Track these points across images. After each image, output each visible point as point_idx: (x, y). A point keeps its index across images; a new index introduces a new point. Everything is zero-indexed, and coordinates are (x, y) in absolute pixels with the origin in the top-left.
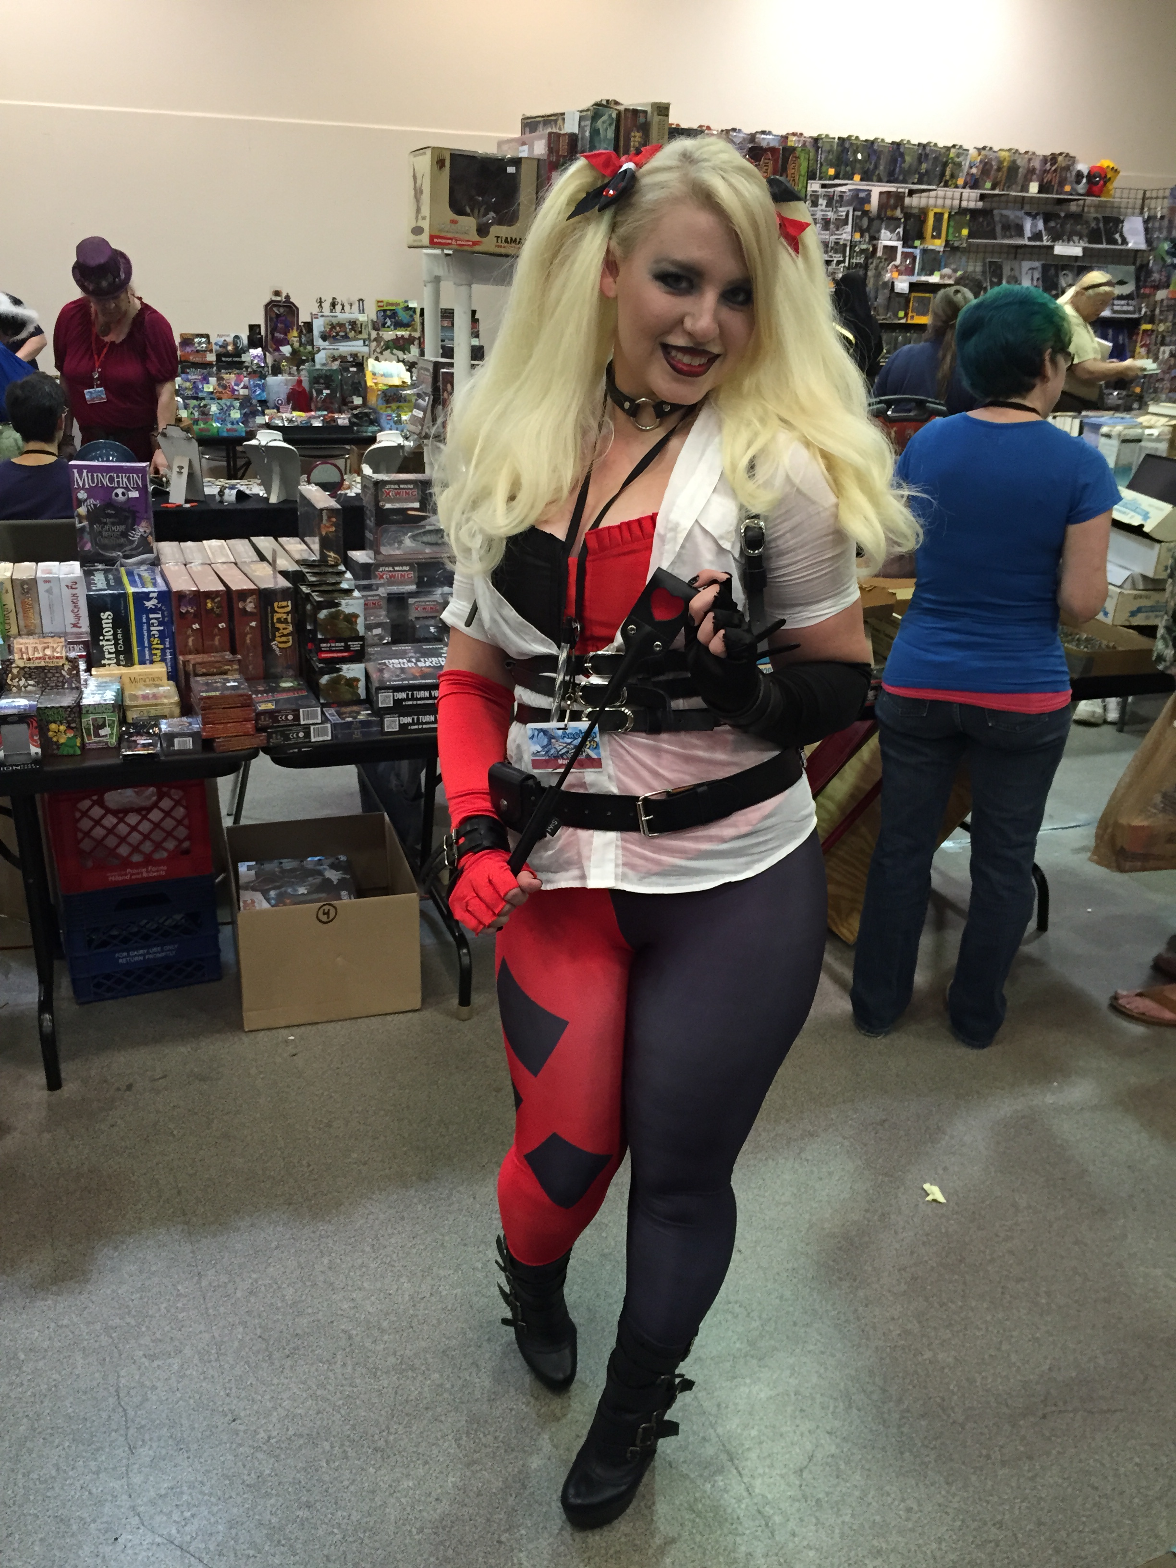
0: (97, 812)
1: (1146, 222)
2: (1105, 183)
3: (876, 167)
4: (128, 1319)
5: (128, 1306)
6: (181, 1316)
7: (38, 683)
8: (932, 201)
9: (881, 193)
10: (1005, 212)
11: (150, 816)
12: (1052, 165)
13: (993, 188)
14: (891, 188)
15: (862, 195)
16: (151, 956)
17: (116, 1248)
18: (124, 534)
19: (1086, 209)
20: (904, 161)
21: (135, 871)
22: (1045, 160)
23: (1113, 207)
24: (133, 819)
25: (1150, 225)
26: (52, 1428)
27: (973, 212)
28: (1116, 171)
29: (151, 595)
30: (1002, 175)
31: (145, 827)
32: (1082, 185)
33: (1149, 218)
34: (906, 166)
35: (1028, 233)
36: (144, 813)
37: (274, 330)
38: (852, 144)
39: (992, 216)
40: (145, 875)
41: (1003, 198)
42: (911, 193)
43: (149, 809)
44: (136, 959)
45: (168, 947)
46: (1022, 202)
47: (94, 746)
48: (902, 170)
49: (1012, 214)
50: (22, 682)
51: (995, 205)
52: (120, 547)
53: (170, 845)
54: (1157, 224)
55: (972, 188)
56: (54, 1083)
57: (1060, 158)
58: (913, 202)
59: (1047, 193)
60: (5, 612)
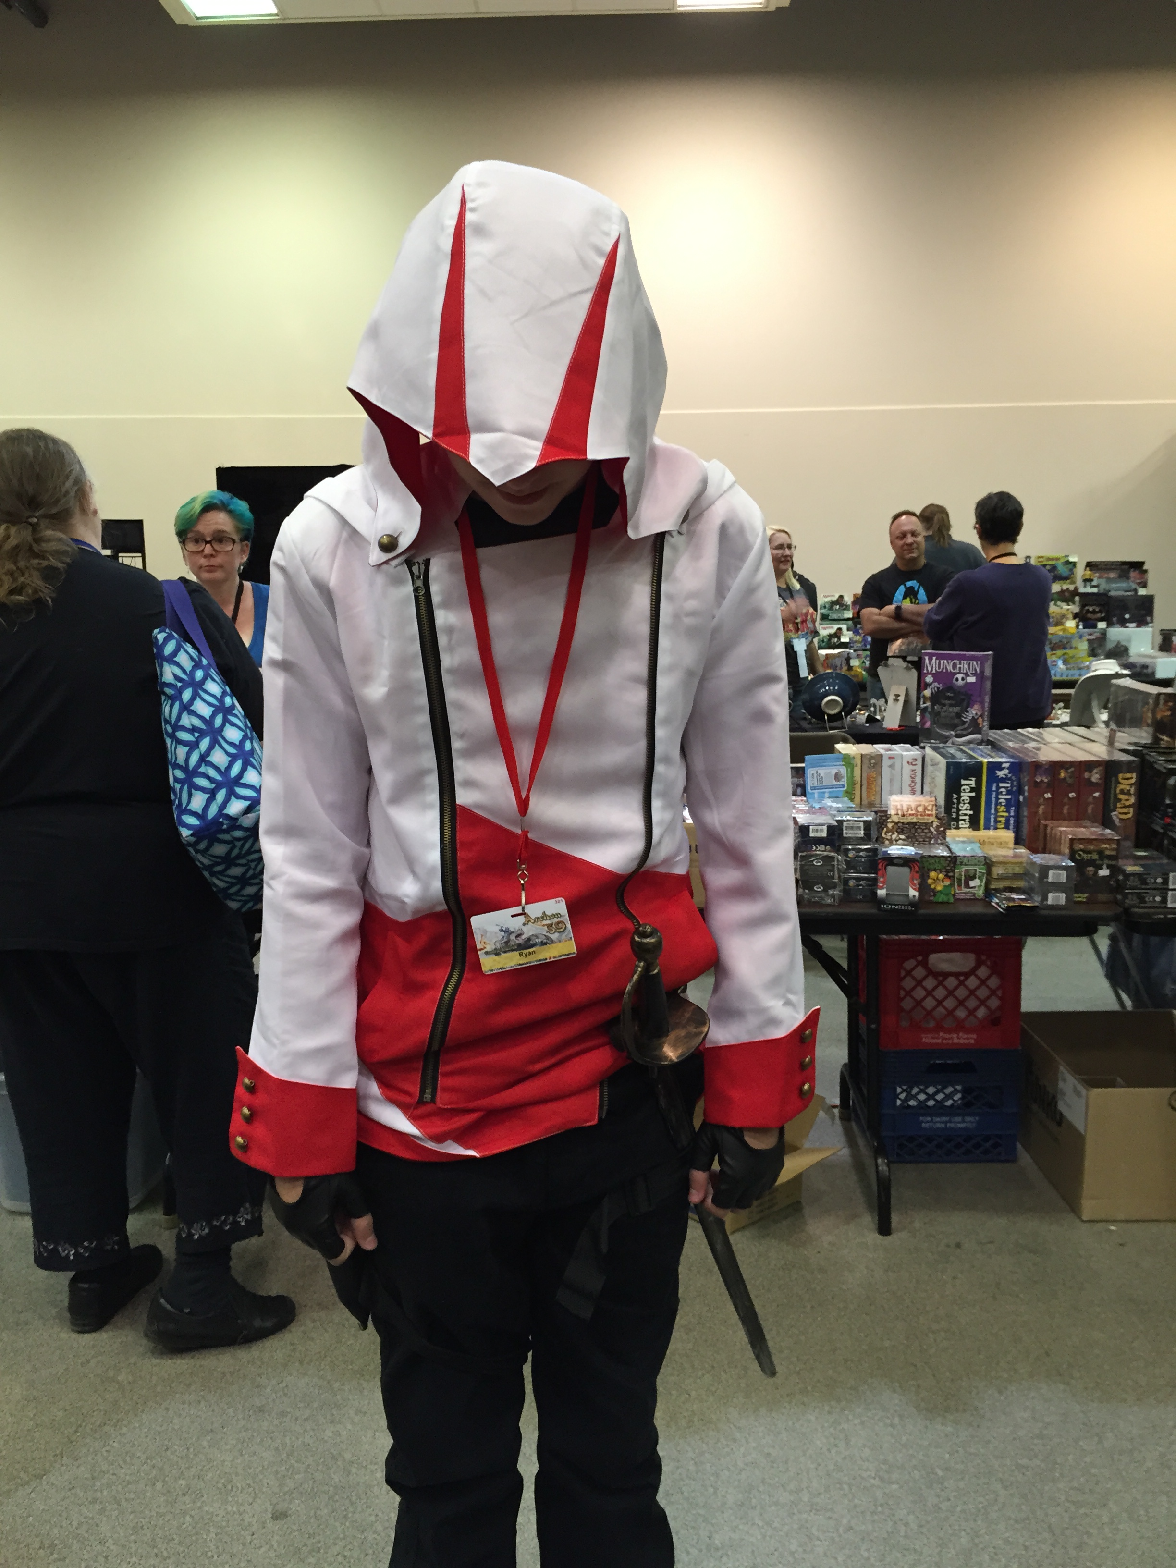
0: (920, 972)
4: (1038, 1463)
5: (1032, 1450)
6: (1093, 1471)
7: (908, 837)
11: (967, 983)
16: (952, 1125)
17: (1000, 1392)
18: (959, 716)
21: (947, 1036)
24: (951, 982)
26: (994, 1547)
29: (1004, 765)
31: (961, 993)
36: (962, 978)
40: (956, 1041)
43: (967, 975)
44: (938, 1125)
45: (968, 1119)
47: (962, 896)
50: (894, 837)
52: (953, 727)
53: (981, 1013)
56: (884, 1229)
60: (852, 782)
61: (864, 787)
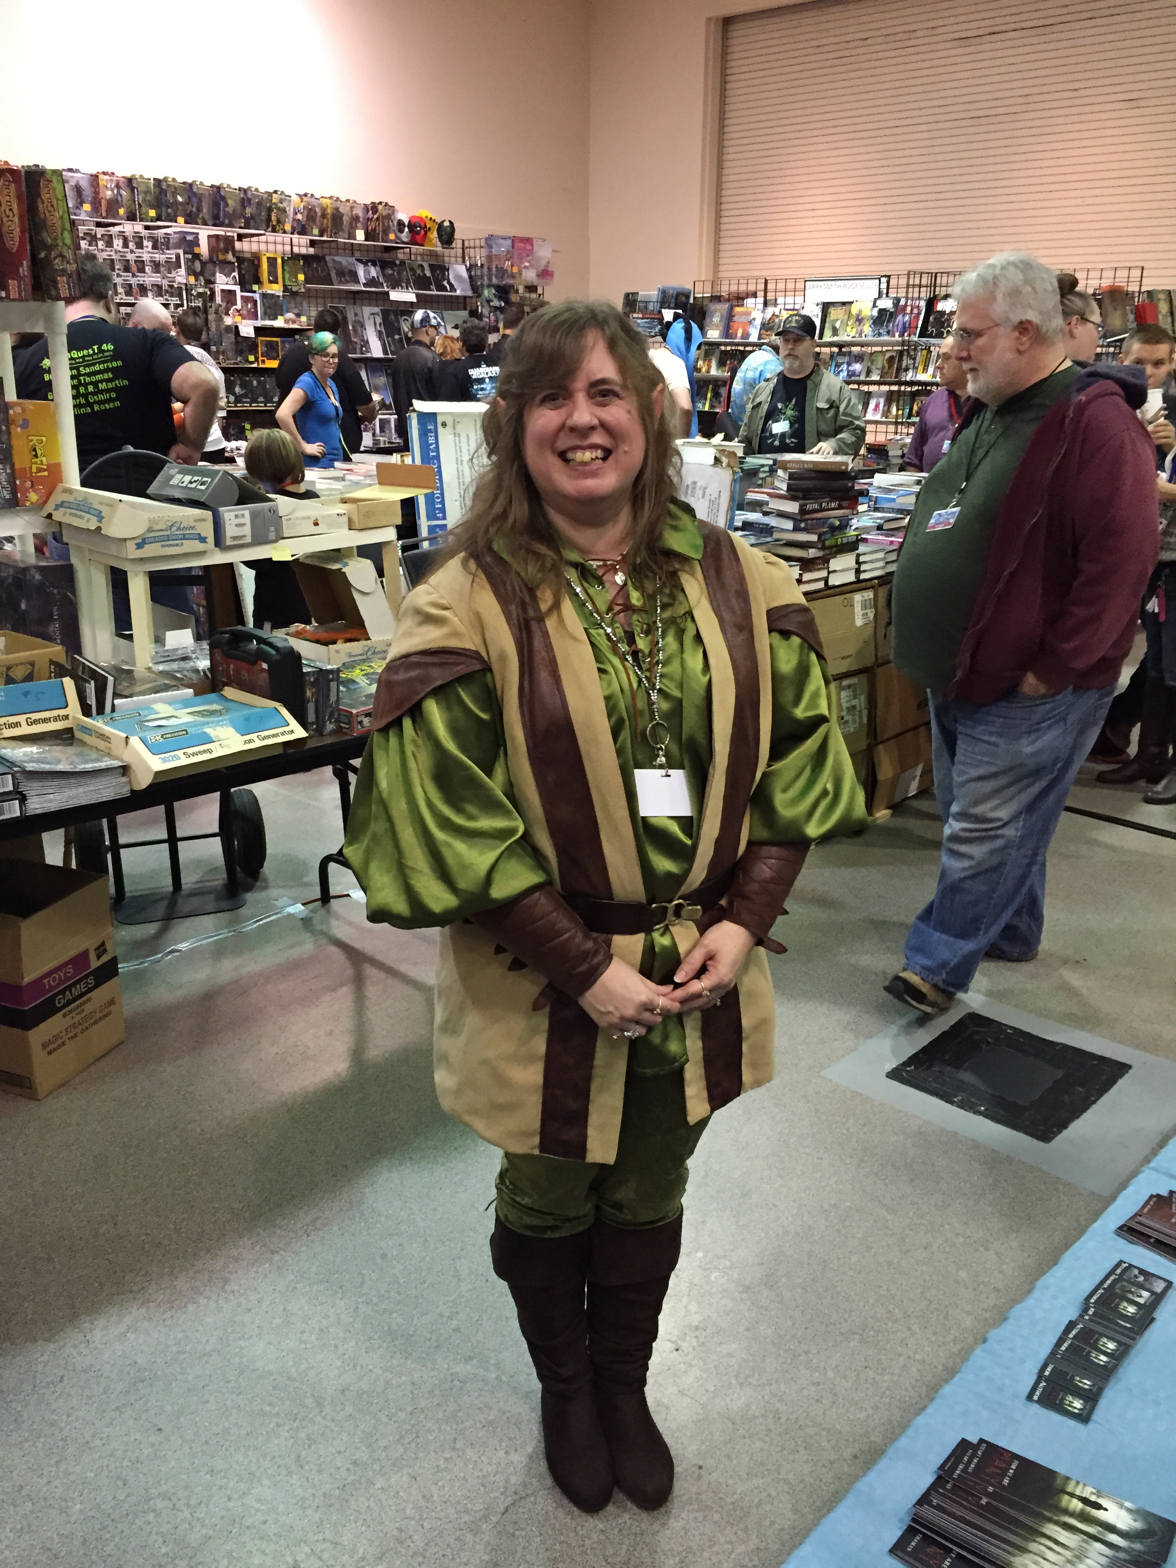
1: (469, 270)
2: (426, 232)
3: (199, 210)
8: (263, 247)
9: (209, 237)
10: (336, 258)
12: (374, 213)
13: (321, 235)
14: (219, 231)
15: (189, 238)
19: (413, 257)
20: (227, 205)
22: (366, 208)
25: (473, 273)
27: (305, 257)
28: (433, 221)
30: (327, 222)
32: (405, 234)
33: (471, 266)
34: (230, 210)
35: (363, 280)
38: (169, 186)
39: (326, 262)
41: (333, 244)
42: (240, 237)
46: (352, 249)
48: (227, 214)
49: (344, 260)
51: (326, 251)
54: (479, 272)
55: (299, 234)
57: (380, 207)
58: (245, 247)
59: (374, 241)
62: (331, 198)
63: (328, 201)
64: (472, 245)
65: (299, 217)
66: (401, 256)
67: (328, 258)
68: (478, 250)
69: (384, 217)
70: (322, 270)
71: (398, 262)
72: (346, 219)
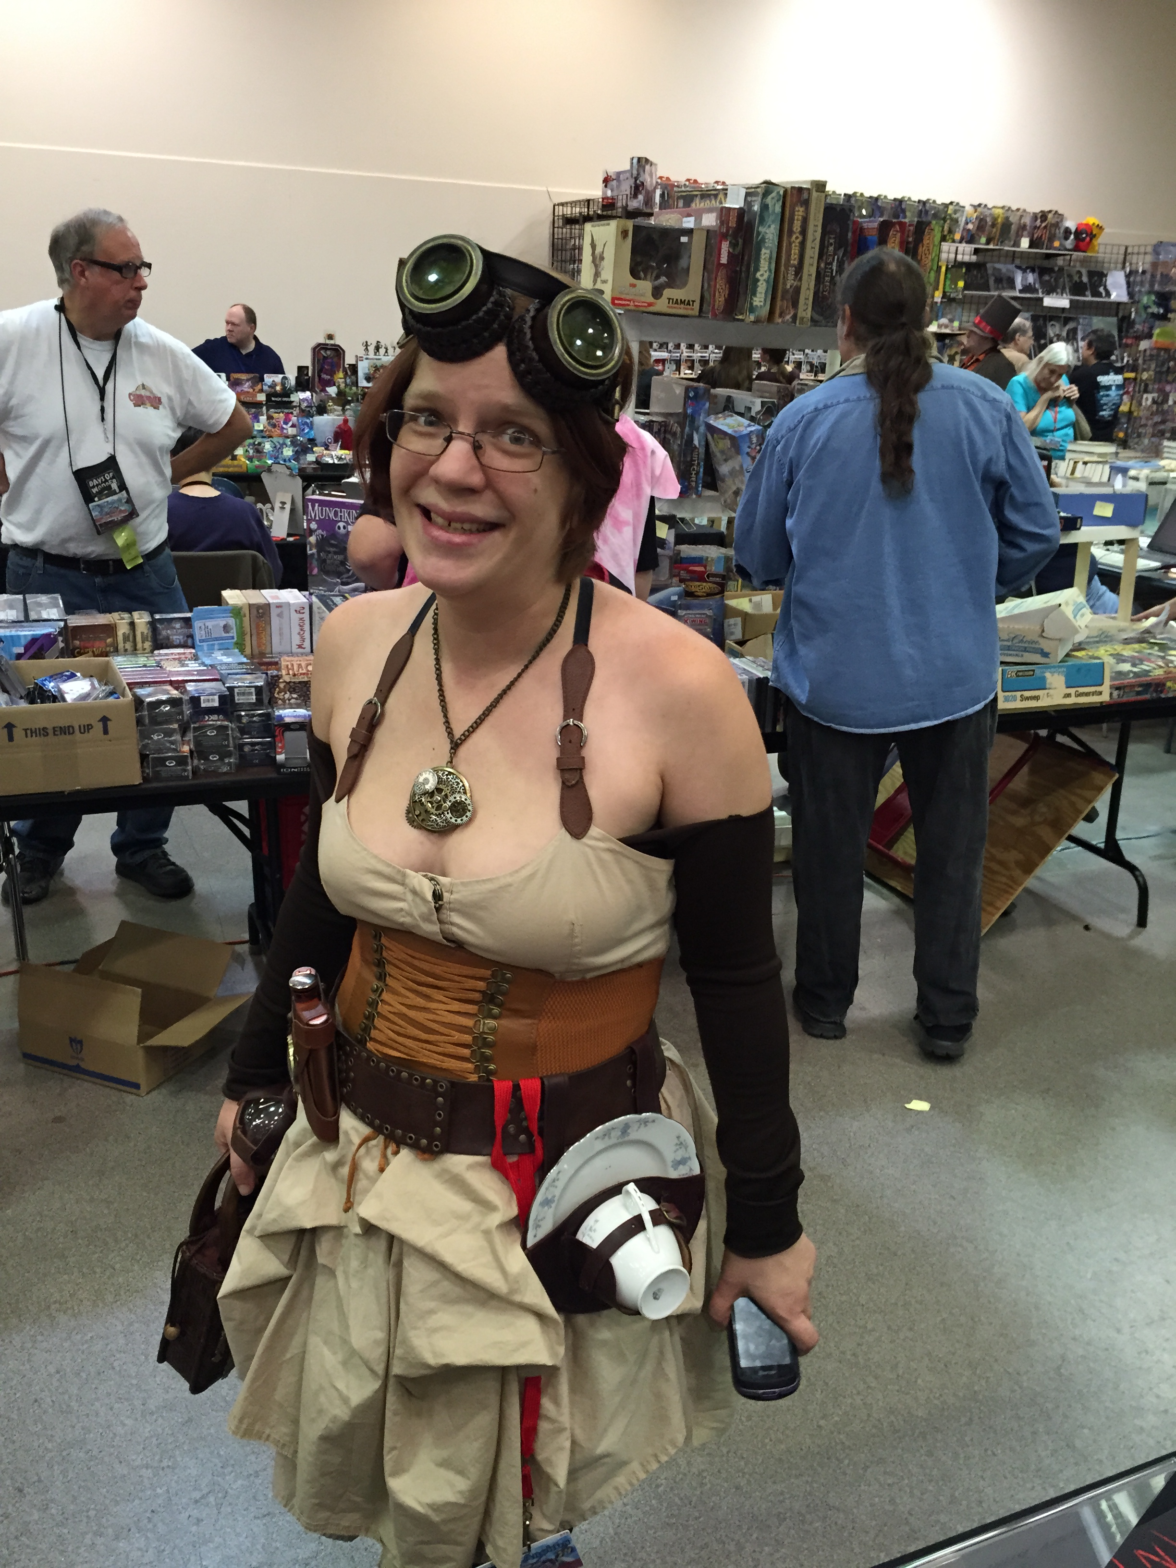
1: (1128, 276)
2: (1091, 240)
7: (297, 699)
10: (997, 266)
12: (1042, 222)
13: (988, 243)
19: (1072, 264)
20: (905, 216)
22: (1035, 217)
23: (1097, 262)
25: (1132, 279)
27: (968, 265)
28: (1100, 228)
30: (996, 231)
32: (1069, 241)
33: (1131, 272)
35: (1019, 285)
37: (321, 371)
38: (857, 201)
39: (986, 270)
41: (995, 253)
46: (1013, 256)
49: (1004, 268)
50: (287, 696)
51: (989, 259)
52: (339, 575)
54: (1138, 279)
55: (967, 242)
57: (1050, 216)
59: (1037, 248)
60: (241, 634)
61: (254, 638)
62: (1003, 207)
63: (1000, 211)
64: (1136, 250)
65: (970, 226)
66: (1060, 262)
67: (988, 265)
68: (1141, 257)
69: (1052, 225)
70: (982, 277)
71: (1056, 269)
72: (1014, 228)
